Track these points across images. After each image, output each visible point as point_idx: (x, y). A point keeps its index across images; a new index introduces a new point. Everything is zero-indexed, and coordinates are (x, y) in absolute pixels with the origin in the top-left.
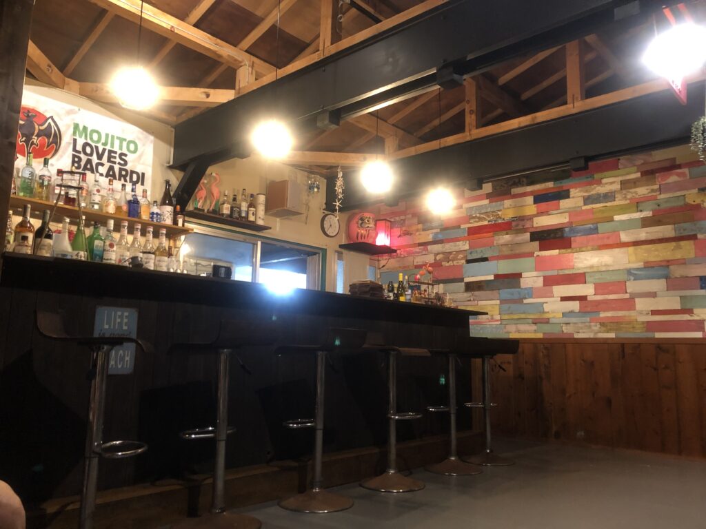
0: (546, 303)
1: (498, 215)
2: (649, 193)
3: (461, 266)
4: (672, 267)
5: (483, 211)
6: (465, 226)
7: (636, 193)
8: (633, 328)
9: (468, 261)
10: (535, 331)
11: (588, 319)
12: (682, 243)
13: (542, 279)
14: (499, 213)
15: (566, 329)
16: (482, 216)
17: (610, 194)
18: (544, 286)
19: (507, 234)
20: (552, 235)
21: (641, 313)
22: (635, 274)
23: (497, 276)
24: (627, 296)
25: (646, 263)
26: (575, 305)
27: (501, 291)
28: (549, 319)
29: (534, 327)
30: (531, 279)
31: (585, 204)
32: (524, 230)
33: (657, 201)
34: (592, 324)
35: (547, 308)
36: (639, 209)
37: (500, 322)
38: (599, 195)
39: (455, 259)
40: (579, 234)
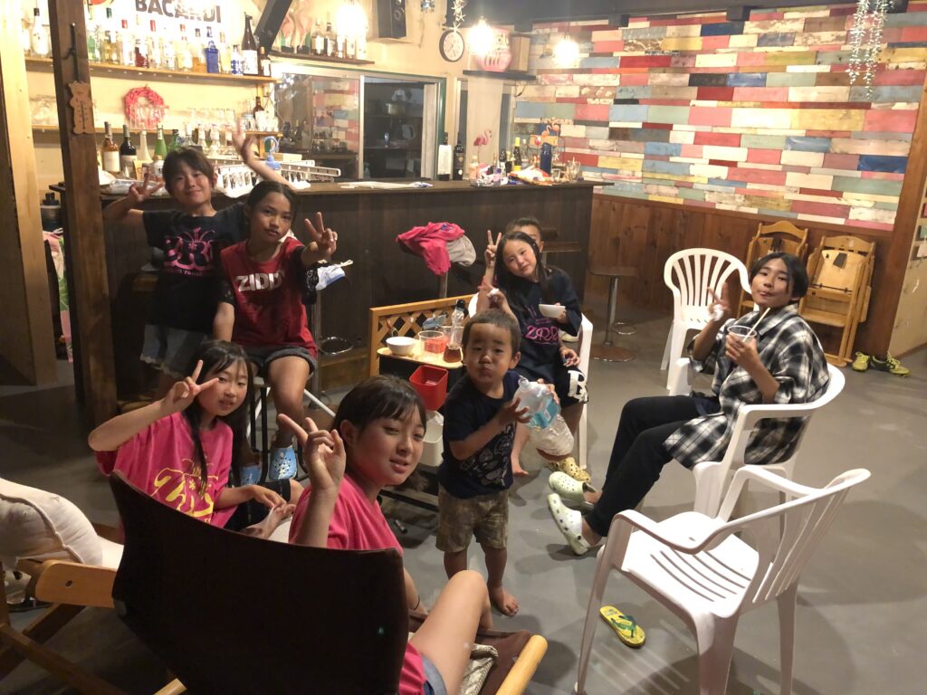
0: (693, 164)
1: (658, 44)
2: (833, 40)
3: (608, 107)
4: (834, 140)
5: (641, 37)
6: (618, 54)
7: (819, 38)
8: (778, 205)
9: (617, 102)
10: (676, 196)
11: (734, 189)
12: (853, 112)
13: (693, 135)
14: (660, 42)
15: (709, 198)
16: (639, 43)
17: (789, 35)
18: (694, 143)
19: (664, 72)
20: (714, 81)
21: (790, 189)
22: (795, 143)
23: (645, 125)
24: (779, 168)
25: (808, 131)
26: (722, 172)
27: (648, 143)
28: (693, 183)
29: (676, 191)
30: (682, 134)
31: (759, 45)
32: (683, 70)
33: (839, 53)
34: (737, 195)
35: (693, 170)
36: (819, 60)
37: (640, 181)
38: (776, 34)
39: (602, 96)
40: (744, 84)
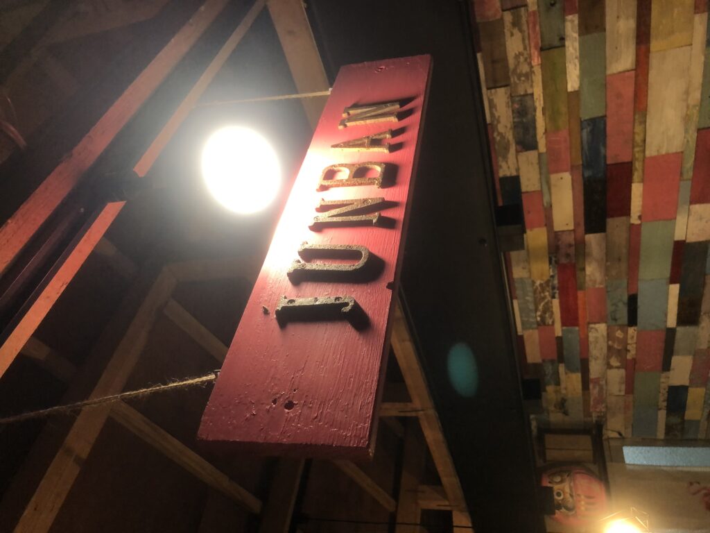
1: (541, 285)
2: (521, 31)
3: (641, 333)
5: (532, 307)
6: (558, 330)
7: (518, 55)
9: (633, 321)
14: (538, 283)
16: (541, 307)
17: (516, 106)
19: (584, 269)
20: (597, 198)
23: (674, 279)
25: (697, 9)
31: (534, 146)
32: (580, 249)
33: (543, 10)
38: (515, 126)
39: (624, 342)
40: (602, 150)
